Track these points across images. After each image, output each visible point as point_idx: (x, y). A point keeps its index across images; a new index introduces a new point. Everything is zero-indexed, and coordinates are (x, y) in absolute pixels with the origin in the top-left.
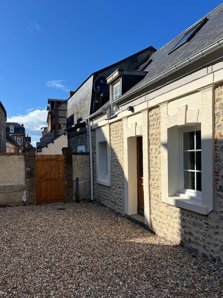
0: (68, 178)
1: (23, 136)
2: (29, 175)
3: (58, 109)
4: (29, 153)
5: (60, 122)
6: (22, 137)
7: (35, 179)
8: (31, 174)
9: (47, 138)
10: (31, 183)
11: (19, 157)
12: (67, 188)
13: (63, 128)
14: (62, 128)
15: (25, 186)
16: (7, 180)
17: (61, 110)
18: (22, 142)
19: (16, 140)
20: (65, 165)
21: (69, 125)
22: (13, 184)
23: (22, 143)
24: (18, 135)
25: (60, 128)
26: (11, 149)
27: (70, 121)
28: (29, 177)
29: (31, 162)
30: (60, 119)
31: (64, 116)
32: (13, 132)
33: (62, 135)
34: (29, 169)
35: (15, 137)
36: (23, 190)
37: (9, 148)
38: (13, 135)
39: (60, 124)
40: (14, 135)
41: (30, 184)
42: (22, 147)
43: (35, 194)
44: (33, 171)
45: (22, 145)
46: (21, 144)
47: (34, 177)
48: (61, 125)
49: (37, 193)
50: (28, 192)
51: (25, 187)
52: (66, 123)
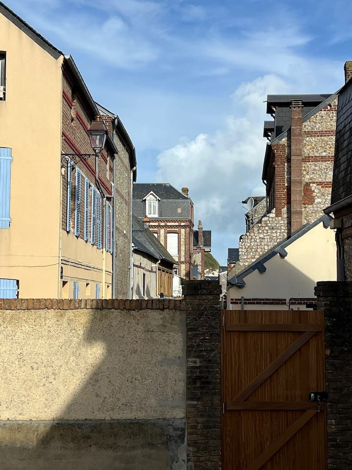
0: (340, 406)
1: (184, 227)
2: (198, 385)
3: (301, 129)
4: (196, 302)
5: (307, 178)
6: (183, 231)
7: (216, 400)
8: (202, 383)
9: (261, 236)
10: (202, 416)
11: (165, 318)
12: (337, 446)
13: (320, 200)
14: (317, 200)
15: (182, 426)
16: (123, 401)
17: (310, 134)
18: (183, 248)
19: (163, 243)
20: (328, 352)
21: (341, 189)
22: (141, 415)
23: (183, 253)
24: (168, 224)
25: (308, 198)
26: (147, 273)
27: (346, 175)
28: (198, 392)
29: (203, 334)
30: (310, 166)
31: (324, 154)
32: (156, 216)
33: (315, 224)
34: (195, 362)
35: (162, 231)
36: (176, 442)
37: (142, 271)
38: (156, 224)
39: (308, 184)
40: (159, 226)
41: (200, 420)
42: (183, 266)
43: (216, 459)
44: (209, 372)
45: (183, 259)
46: (180, 258)
47: (215, 394)
48: (313, 186)
49: (222, 455)
50: (191, 449)
51: (183, 430)
52: (331, 180)
